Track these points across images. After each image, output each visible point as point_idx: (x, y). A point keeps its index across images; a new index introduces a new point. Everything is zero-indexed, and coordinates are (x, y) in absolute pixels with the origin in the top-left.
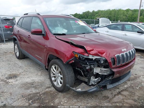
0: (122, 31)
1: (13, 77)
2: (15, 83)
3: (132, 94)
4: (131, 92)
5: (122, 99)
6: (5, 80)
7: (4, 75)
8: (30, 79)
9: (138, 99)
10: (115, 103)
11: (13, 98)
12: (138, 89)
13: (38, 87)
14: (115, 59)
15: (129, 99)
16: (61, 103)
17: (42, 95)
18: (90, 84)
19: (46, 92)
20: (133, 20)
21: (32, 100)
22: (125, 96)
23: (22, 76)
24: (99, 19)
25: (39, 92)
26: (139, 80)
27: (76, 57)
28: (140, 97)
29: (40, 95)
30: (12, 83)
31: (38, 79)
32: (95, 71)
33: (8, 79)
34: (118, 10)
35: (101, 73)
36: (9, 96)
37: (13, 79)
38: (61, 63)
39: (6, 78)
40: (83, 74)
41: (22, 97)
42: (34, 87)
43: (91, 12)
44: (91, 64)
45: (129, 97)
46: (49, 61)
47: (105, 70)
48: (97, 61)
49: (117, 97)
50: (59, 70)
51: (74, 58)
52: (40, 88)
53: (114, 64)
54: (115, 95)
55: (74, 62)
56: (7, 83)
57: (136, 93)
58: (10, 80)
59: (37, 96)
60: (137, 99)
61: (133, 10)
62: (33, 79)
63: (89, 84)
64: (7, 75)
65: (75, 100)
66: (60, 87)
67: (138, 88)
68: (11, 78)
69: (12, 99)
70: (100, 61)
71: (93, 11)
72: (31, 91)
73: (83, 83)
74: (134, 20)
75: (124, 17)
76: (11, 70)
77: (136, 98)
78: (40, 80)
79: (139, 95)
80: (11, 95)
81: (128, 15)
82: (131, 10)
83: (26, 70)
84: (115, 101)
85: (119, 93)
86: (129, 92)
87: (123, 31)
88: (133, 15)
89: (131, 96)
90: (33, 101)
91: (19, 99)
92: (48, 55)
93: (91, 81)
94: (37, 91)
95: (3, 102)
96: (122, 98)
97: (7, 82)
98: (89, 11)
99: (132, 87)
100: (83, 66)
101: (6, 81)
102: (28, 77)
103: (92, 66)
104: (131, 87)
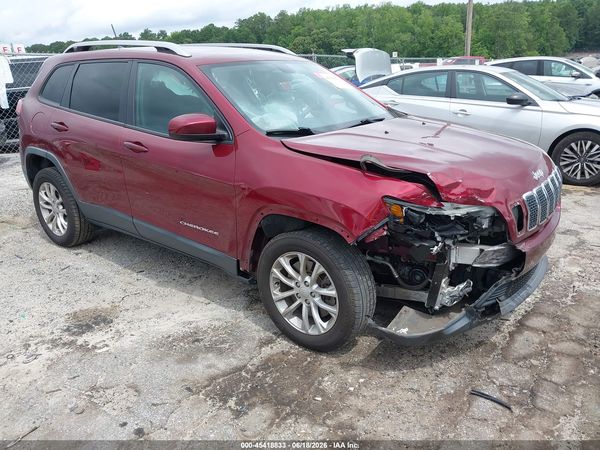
0: (448, 99)
1: (97, 324)
2: (117, 344)
3: (561, 322)
4: (554, 317)
5: (540, 343)
6: (67, 338)
7: (45, 320)
8: (170, 324)
9: (588, 335)
10: (525, 358)
11: (155, 402)
12: (569, 303)
13: (227, 346)
14: (524, 211)
15: (558, 340)
16: (346, 389)
17: (259, 374)
18: (437, 307)
19: (268, 360)
20: (440, 47)
21: (234, 398)
22: (544, 332)
23: (130, 313)
24: (355, 55)
25: (240, 364)
26: (561, 275)
27: (395, 217)
28: (588, 327)
29: (253, 374)
30: (107, 346)
31: (204, 316)
32: (453, 260)
33: (81, 333)
34: (378, 10)
35: (479, 263)
36: (135, 399)
37: (101, 333)
38: (325, 245)
39: (65, 331)
40: (399, 274)
41: (187, 393)
42: (209, 349)
43: (273, 17)
44: (445, 234)
45: (557, 333)
46: (260, 239)
47: (495, 251)
48: (467, 221)
49: (520, 339)
50: (319, 269)
51: (387, 219)
52: (237, 348)
53: (520, 227)
54: (511, 334)
55: (385, 233)
56: (85, 349)
57: (571, 316)
58: (92, 338)
59: (246, 380)
60: (583, 337)
61: (436, 7)
62: (186, 318)
63: (432, 308)
64: (63, 319)
65: (392, 373)
66: (323, 332)
67: (568, 300)
68: (89, 328)
69: (153, 404)
70: (475, 220)
71: (282, 14)
72: (209, 367)
73: (405, 308)
74: (443, 48)
75: (406, 37)
76: (63, 298)
77: (579, 332)
78: (219, 319)
79: (585, 323)
80: (136, 391)
81: (417, 29)
82: (429, 7)
83: (131, 289)
84: (523, 352)
85: (521, 325)
86: (549, 317)
87: (453, 100)
88: (437, 26)
89: (559, 329)
90: (241, 399)
91: (180, 402)
92: (259, 217)
93: (439, 298)
94: (234, 362)
95: (125, 424)
96: (537, 340)
97: (81, 346)
98: (262, 16)
99: (550, 298)
100: (417, 245)
101: (72, 343)
102: (159, 316)
103: (449, 242)
104: (544, 299)
